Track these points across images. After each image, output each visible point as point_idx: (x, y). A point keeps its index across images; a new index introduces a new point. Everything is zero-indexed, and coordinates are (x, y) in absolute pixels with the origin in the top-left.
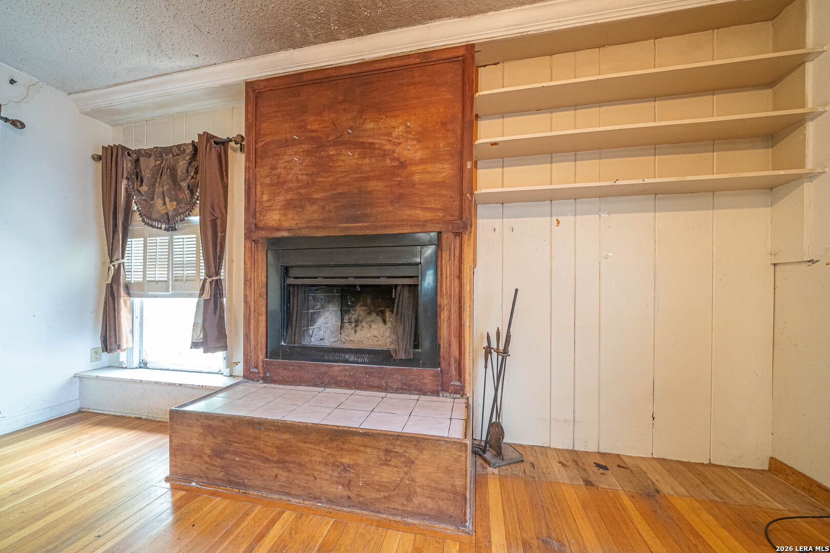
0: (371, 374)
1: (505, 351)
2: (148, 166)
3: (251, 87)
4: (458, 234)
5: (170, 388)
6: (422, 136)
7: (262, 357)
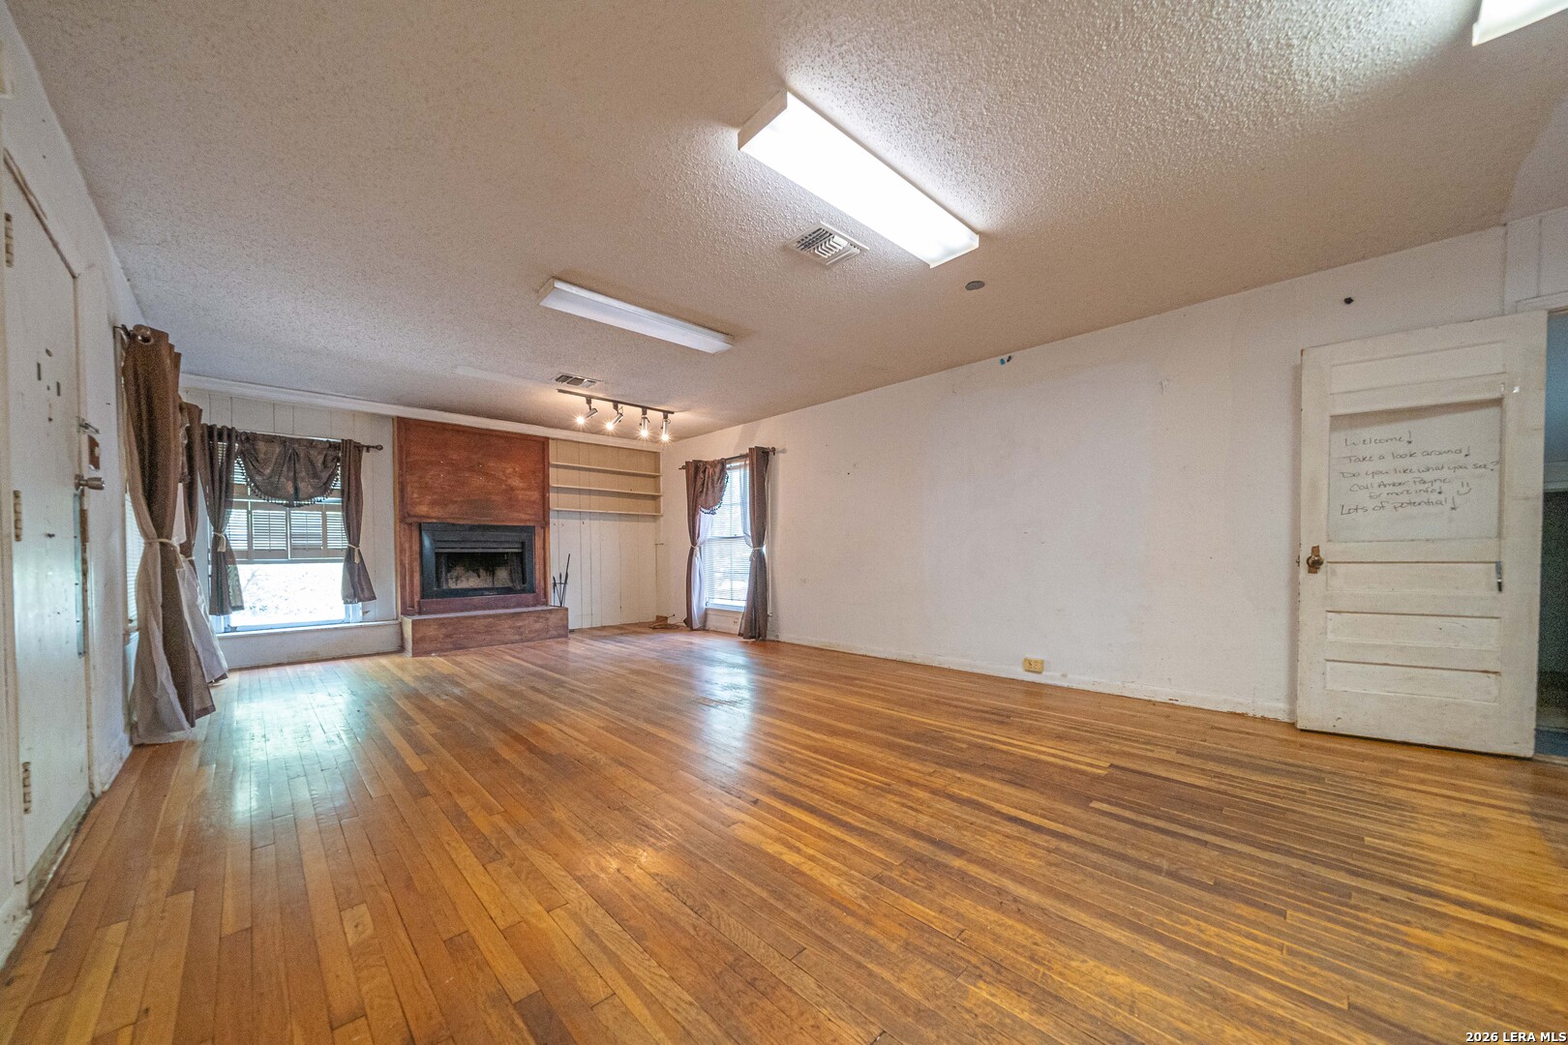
0: (498, 600)
1: (566, 583)
2: (267, 451)
3: (400, 421)
4: (543, 528)
7: (417, 598)
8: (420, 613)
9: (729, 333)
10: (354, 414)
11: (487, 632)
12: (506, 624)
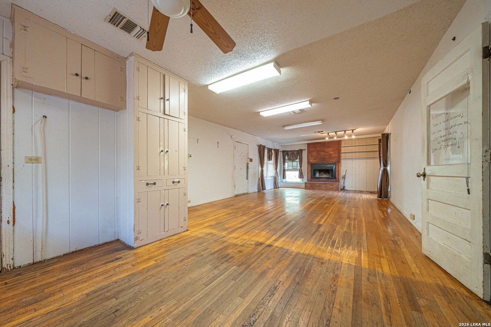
0: (326, 180)
1: (345, 177)
2: (290, 153)
3: (308, 144)
4: (338, 163)
5: (296, 184)
6: (333, 151)
7: (310, 179)
8: (310, 182)
9: (323, 120)
10: (302, 144)
11: (319, 187)
12: (323, 186)
